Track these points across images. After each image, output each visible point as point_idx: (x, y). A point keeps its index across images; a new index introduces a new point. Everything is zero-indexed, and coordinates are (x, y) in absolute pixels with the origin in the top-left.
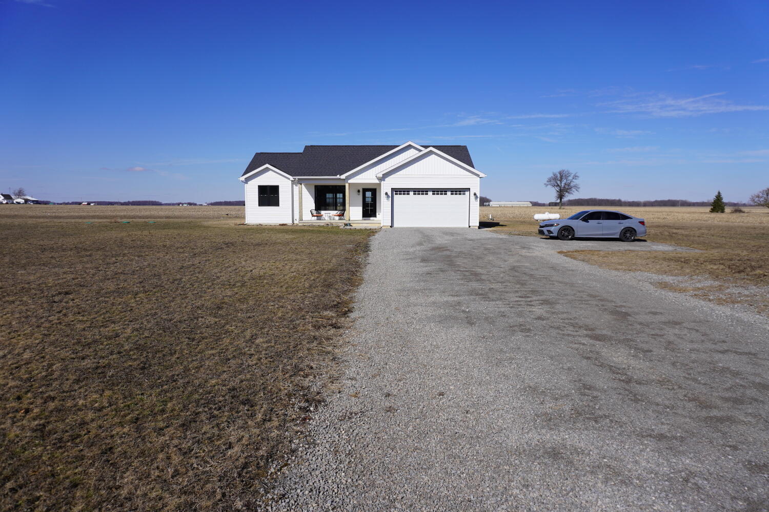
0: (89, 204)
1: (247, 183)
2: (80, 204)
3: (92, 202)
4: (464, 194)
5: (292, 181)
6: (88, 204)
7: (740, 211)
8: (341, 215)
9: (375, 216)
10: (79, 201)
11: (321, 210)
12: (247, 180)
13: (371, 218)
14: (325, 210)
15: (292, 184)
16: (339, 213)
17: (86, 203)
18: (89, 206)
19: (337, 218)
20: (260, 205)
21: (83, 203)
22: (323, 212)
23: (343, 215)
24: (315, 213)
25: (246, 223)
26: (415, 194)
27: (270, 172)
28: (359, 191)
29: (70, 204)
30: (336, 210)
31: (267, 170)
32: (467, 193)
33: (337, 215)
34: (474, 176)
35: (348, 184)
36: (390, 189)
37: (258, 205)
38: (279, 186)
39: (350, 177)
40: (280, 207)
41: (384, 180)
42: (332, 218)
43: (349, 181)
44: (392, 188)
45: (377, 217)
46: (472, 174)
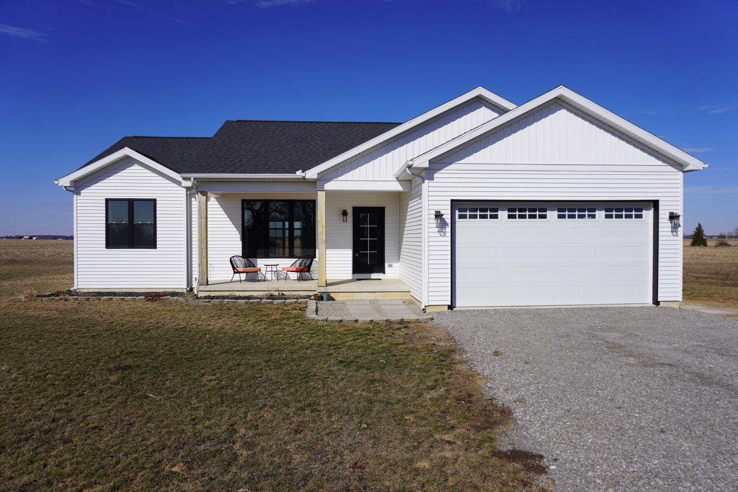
0: (31, 238)
1: (78, 194)
2: (21, 237)
3: (35, 236)
4: (640, 216)
5: (188, 189)
6: (29, 238)
7: (727, 245)
8: (304, 271)
9: (383, 271)
10: (22, 235)
11: (256, 257)
12: (78, 186)
13: (374, 276)
14: (267, 256)
15: (189, 197)
16: (298, 262)
17: (28, 237)
18: (30, 240)
19: (294, 276)
20: (109, 245)
21: (25, 237)
22: (261, 263)
23: (308, 268)
24: (240, 263)
25: (75, 287)
26: (513, 217)
27: (136, 167)
28: (345, 213)
29: (13, 238)
30: (291, 256)
31: (127, 162)
32: (648, 215)
33: (294, 269)
34: (670, 167)
35: (324, 192)
36: (449, 203)
37: (104, 246)
38: (156, 199)
39: (326, 176)
40: (158, 249)
41: (431, 178)
42: (281, 276)
43: (325, 185)
44: (452, 201)
45: (386, 272)
46: (663, 161)
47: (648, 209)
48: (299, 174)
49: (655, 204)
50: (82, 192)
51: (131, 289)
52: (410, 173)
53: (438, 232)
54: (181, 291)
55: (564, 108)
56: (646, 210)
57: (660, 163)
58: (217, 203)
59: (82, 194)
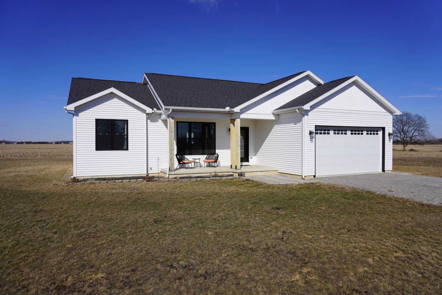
1: (77, 115)
4: (377, 134)
5: (148, 114)
11: (185, 154)
12: (77, 110)
13: (244, 163)
14: (190, 154)
15: (147, 119)
20: (97, 148)
22: (189, 158)
30: (203, 154)
31: (111, 96)
32: (380, 133)
33: (204, 160)
34: (388, 113)
35: (240, 119)
36: (314, 127)
37: (95, 149)
38: (128, 120)
39: (243, 111)
40: (129, 151)
41: (307, 115)
42: (198, 165)
43: (241, 116)
44: (316, 126)
45: (249, 161)
46: (387, 111)
47: (380, 131)
48: (228, 109)
49: (383, 129)
50: (79, 114)
51: (112, 176)
52: (298, 112)
53: (310, 140)
54: (143, 176)
55: (355, 85)
56: (379, 131)
57: (385, 111)
58: (162, 123)
59: (79, 116)
